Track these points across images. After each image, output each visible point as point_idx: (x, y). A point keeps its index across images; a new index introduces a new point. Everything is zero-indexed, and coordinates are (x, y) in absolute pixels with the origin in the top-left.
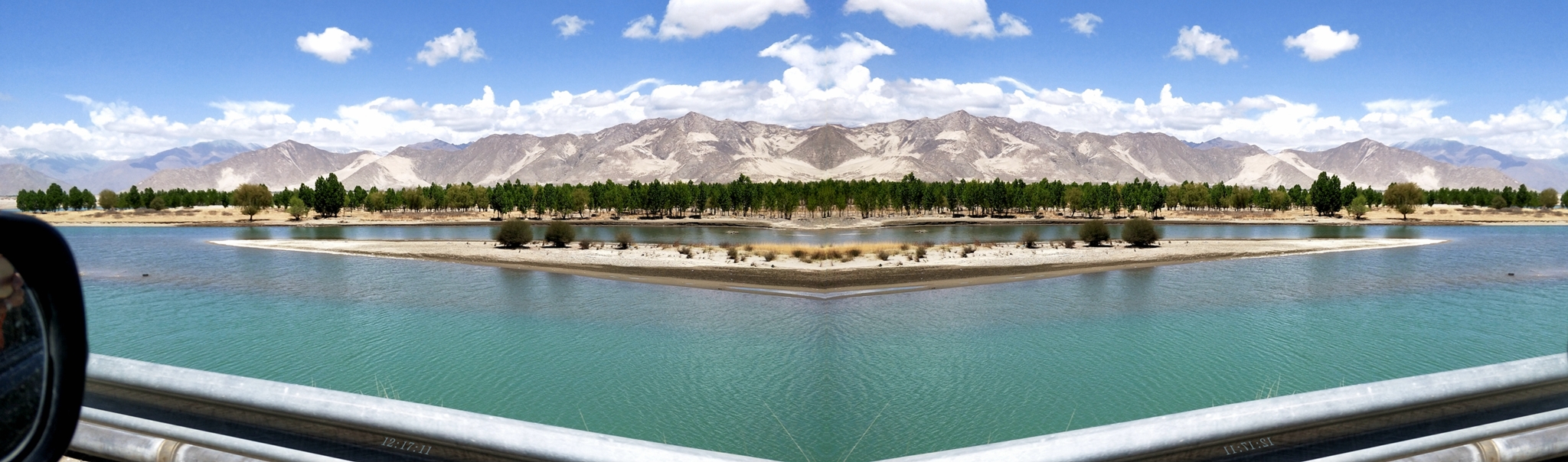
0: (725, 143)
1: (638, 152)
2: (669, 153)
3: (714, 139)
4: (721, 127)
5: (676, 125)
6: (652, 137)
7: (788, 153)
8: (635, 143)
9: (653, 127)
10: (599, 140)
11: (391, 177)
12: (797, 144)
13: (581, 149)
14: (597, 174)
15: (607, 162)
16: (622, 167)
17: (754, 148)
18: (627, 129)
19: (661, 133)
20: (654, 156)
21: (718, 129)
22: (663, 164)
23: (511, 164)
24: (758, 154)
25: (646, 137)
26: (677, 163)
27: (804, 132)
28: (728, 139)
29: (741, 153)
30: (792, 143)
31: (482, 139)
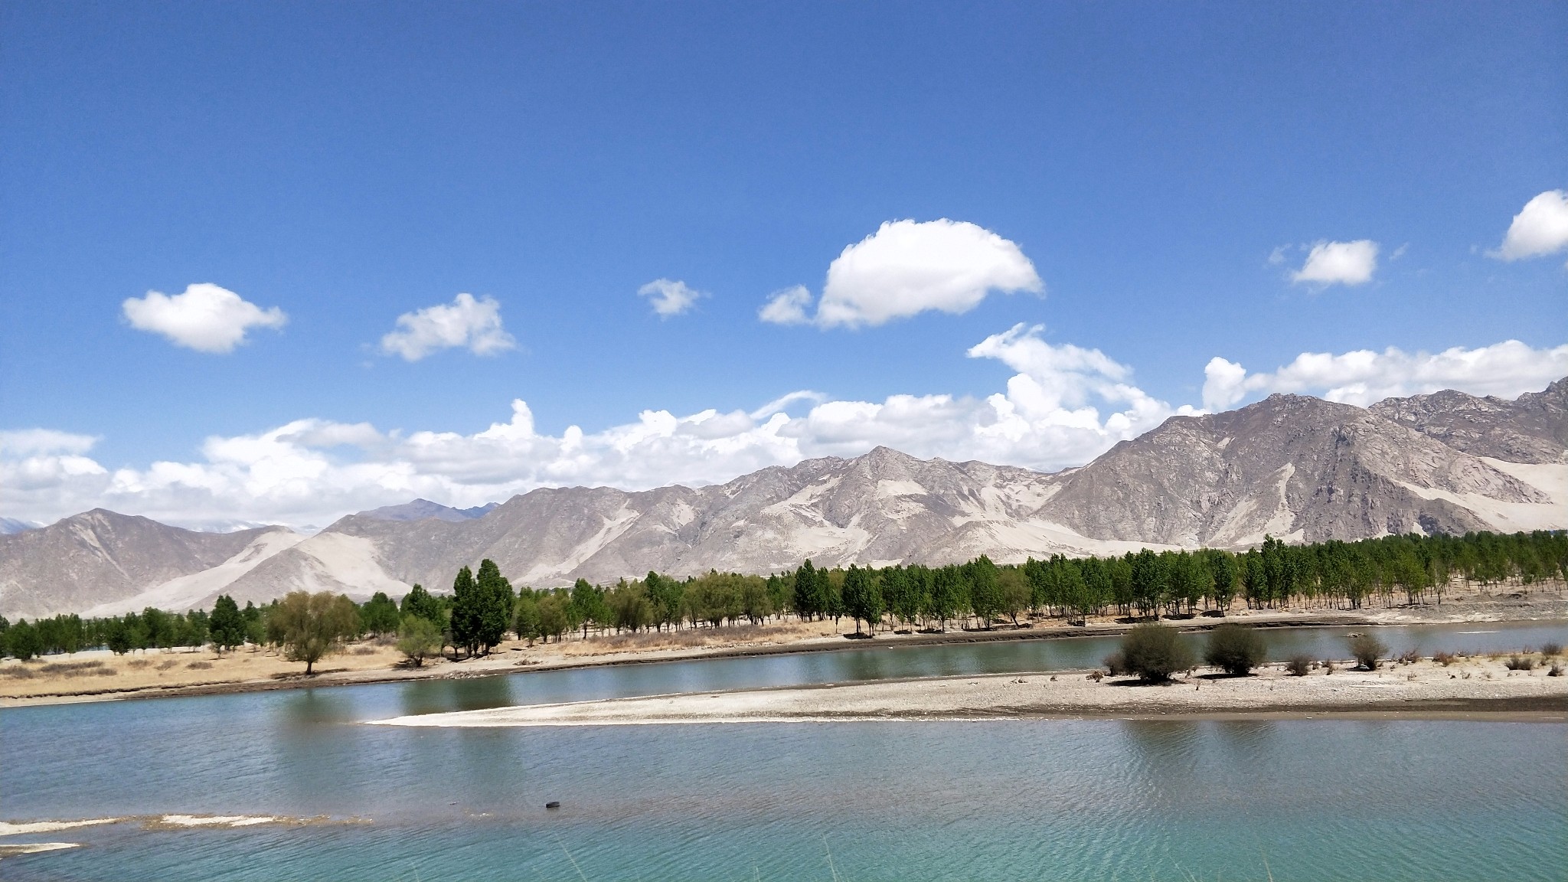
0: (938, 497)
1: (799, 514)
2: (850, 516)
3: (923, 492)
4: (929, 470)
5: (858, 469)
6: (820, 490)
7: (1037, 512)
8: (795, 500)
9: (820, 472)
10: (732, 497)
11: (328, 577)
12: (1047, 497)
13: (703, 513)
14: (735, 557)
15: (749, 535)
16: (776, 543)
17: (982, 504)
18: (777, 477)
19: (834, 482)
20: (826, 523)
21: (924, 474)
22: (842, 536)
23: (579, 542)
24: (990, 515)
25: (810, 489)
26: (866, 532)
27: (1055, 478)
28: (942, 492)
29: (963, 514)
30: (1039, 495)
31: (517, 498)
